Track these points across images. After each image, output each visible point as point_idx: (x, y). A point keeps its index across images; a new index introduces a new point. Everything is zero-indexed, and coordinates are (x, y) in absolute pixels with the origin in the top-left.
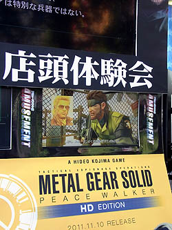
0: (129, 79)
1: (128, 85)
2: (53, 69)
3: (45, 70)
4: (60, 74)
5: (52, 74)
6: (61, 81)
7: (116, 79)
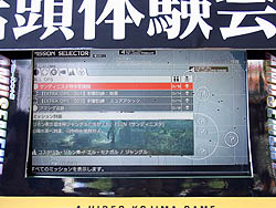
0: (218, 21)
1: (215, 33)
2: (42, 12)
3: (26, 15)
4: (58, 19)
5: (40, 21)
6: (58, 34)
7: (184, 23)
